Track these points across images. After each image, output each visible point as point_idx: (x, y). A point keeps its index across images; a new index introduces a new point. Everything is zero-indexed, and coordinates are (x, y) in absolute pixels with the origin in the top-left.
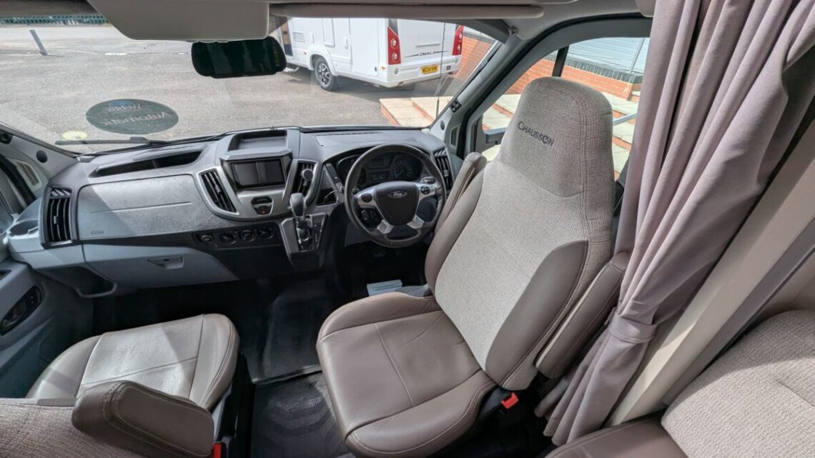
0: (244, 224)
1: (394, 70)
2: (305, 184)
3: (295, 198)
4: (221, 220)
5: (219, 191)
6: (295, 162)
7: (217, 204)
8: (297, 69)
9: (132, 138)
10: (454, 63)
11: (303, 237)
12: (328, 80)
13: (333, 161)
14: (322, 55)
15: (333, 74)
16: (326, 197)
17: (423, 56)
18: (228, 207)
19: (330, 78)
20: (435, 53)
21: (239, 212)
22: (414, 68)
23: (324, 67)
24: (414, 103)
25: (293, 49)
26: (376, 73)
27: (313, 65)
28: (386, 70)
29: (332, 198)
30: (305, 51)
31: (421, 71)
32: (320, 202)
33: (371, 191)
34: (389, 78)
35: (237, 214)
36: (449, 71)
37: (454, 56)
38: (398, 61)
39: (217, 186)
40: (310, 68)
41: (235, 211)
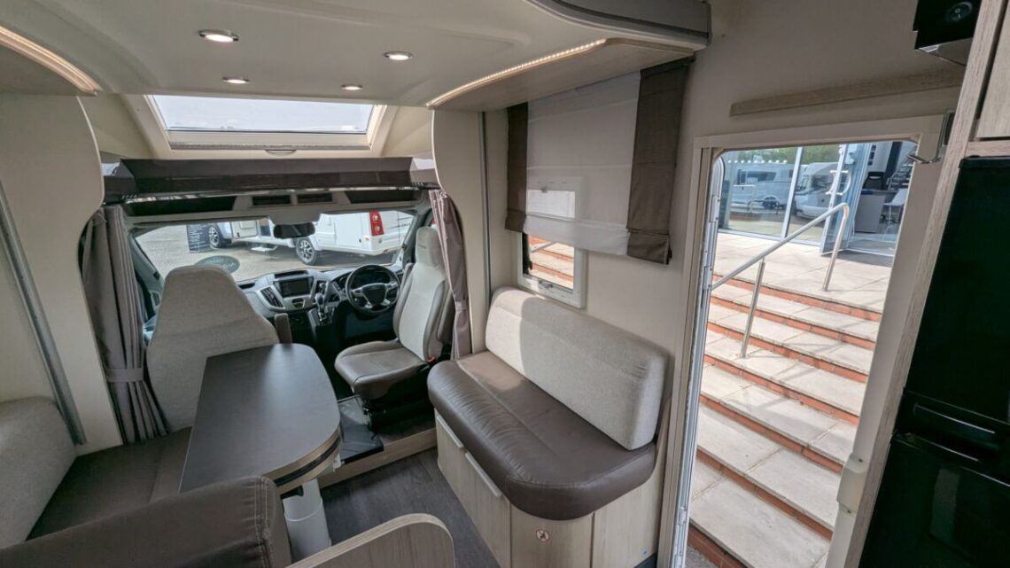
0: (290, 313)
1: (378, 241)
2: (322, 291)
3: (317, 297)
4: (276, 312)
5: (273, 298)
6: (315, 281)
7: (271, 304)
11: (323, 317)
13: (337, 280)
16: (334, 298)
18: (278, 305)
21: (286, 308)
22: (396, 238)
23: (306, 244)
26: (360, 244)
27: (294, 243)
28: (370, 240)
29: (337, 299)
32: (331, 300)
33: (360, 289)
35: (284, 308)
38: (381, 232)
39: (272, 296)
41: (282, 306)
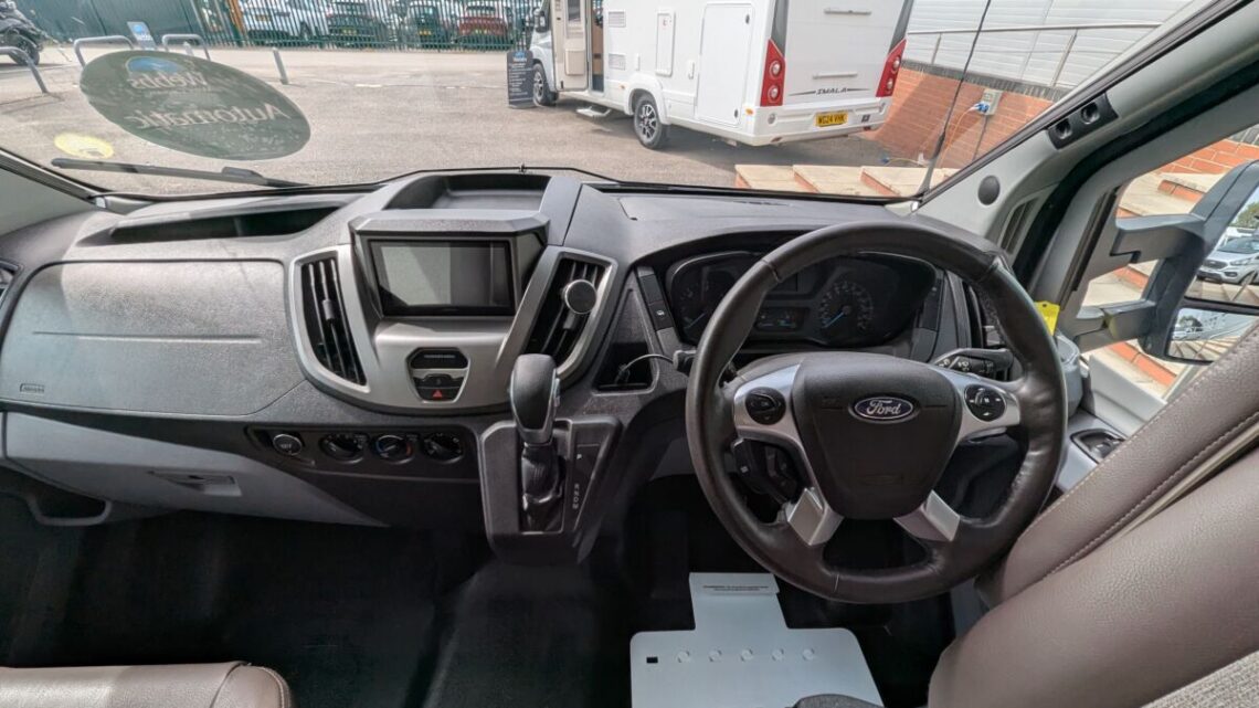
0: (380, 420)
1: (768, 117)
2: (568, 324)
3: (527, 369)
4: (325, 399)
5: (328, 316)
6: (550, 256)
7: (320, 354)
8: (608, 111)
9: (226, 170)
10: (877, 111)
11: (538, 488)
12: (652, 131)
13: (658, 262)
14: (650, 90)
15: (663, 121)
16: (624, 368)
17: (823, 95)
18: (348, 363)
19: (656, 129)
20: (844, 90)
21: (372, 387)
22: (804, 115)
23: (650, 109)
24: (797, 174)
25: (605, 80)
26: (735, 121)
27: (634, 109)
28: (754, 115)
30: (623, 83)
31: (815, 121)
34: (758, 130)
35: (365, 389)
36: (866, 124)
37: (879, 99)
38: (778, 101)
39: (326, 303)
40: (628, 111)
